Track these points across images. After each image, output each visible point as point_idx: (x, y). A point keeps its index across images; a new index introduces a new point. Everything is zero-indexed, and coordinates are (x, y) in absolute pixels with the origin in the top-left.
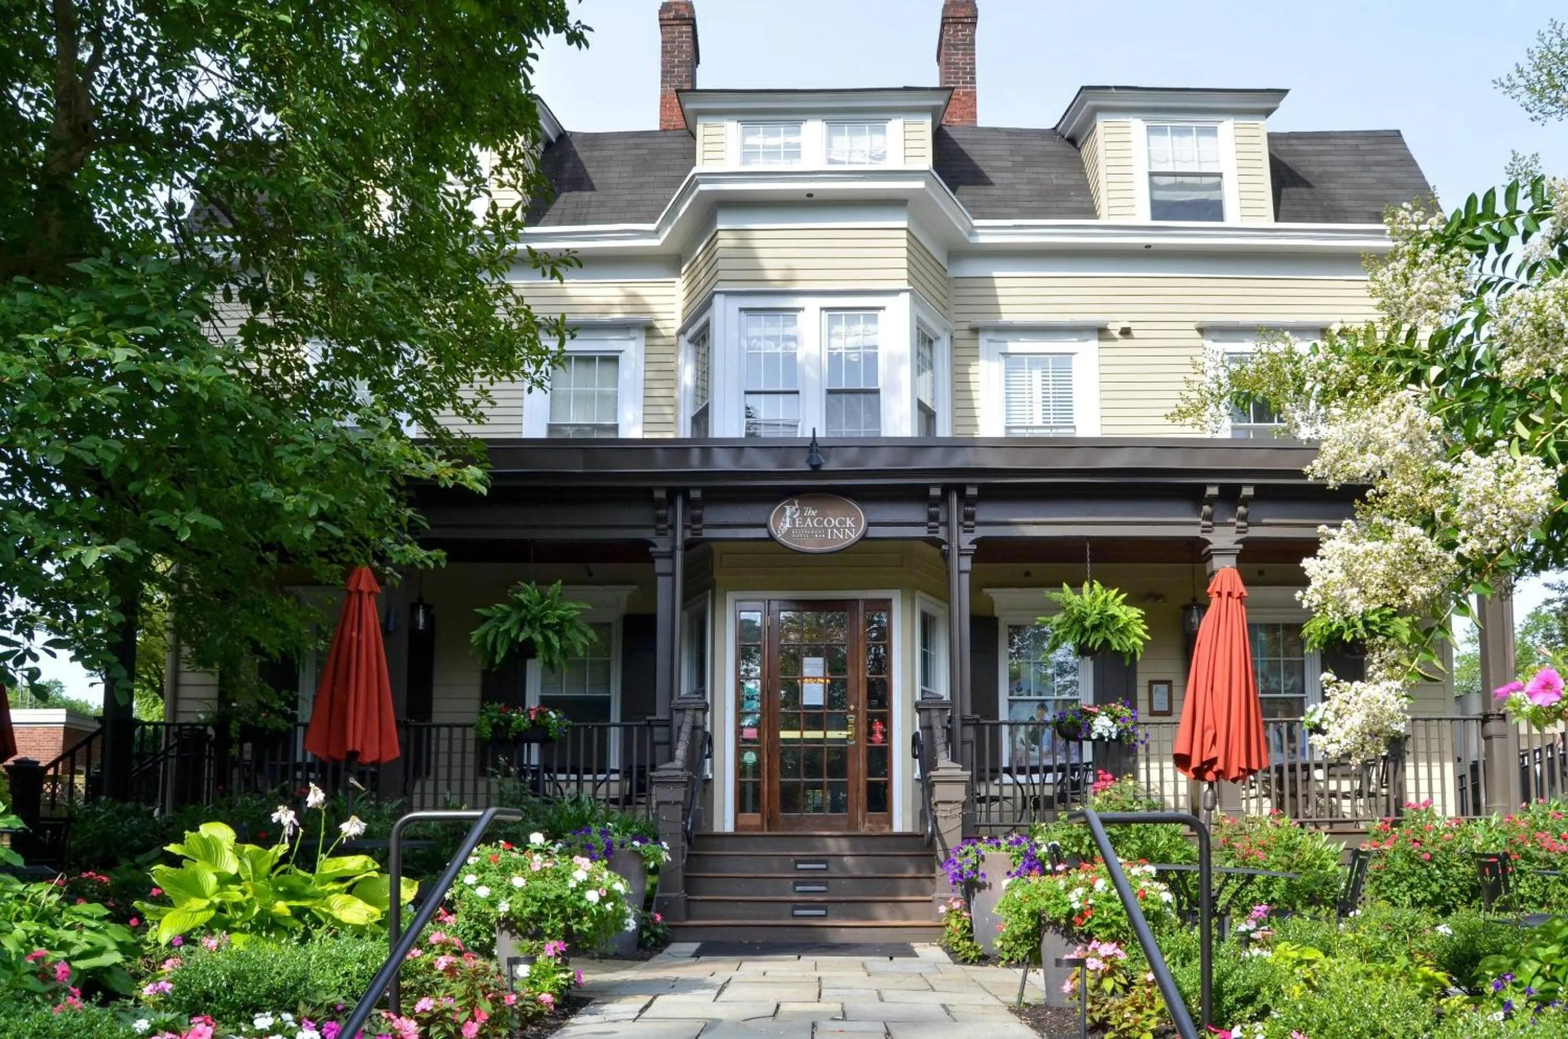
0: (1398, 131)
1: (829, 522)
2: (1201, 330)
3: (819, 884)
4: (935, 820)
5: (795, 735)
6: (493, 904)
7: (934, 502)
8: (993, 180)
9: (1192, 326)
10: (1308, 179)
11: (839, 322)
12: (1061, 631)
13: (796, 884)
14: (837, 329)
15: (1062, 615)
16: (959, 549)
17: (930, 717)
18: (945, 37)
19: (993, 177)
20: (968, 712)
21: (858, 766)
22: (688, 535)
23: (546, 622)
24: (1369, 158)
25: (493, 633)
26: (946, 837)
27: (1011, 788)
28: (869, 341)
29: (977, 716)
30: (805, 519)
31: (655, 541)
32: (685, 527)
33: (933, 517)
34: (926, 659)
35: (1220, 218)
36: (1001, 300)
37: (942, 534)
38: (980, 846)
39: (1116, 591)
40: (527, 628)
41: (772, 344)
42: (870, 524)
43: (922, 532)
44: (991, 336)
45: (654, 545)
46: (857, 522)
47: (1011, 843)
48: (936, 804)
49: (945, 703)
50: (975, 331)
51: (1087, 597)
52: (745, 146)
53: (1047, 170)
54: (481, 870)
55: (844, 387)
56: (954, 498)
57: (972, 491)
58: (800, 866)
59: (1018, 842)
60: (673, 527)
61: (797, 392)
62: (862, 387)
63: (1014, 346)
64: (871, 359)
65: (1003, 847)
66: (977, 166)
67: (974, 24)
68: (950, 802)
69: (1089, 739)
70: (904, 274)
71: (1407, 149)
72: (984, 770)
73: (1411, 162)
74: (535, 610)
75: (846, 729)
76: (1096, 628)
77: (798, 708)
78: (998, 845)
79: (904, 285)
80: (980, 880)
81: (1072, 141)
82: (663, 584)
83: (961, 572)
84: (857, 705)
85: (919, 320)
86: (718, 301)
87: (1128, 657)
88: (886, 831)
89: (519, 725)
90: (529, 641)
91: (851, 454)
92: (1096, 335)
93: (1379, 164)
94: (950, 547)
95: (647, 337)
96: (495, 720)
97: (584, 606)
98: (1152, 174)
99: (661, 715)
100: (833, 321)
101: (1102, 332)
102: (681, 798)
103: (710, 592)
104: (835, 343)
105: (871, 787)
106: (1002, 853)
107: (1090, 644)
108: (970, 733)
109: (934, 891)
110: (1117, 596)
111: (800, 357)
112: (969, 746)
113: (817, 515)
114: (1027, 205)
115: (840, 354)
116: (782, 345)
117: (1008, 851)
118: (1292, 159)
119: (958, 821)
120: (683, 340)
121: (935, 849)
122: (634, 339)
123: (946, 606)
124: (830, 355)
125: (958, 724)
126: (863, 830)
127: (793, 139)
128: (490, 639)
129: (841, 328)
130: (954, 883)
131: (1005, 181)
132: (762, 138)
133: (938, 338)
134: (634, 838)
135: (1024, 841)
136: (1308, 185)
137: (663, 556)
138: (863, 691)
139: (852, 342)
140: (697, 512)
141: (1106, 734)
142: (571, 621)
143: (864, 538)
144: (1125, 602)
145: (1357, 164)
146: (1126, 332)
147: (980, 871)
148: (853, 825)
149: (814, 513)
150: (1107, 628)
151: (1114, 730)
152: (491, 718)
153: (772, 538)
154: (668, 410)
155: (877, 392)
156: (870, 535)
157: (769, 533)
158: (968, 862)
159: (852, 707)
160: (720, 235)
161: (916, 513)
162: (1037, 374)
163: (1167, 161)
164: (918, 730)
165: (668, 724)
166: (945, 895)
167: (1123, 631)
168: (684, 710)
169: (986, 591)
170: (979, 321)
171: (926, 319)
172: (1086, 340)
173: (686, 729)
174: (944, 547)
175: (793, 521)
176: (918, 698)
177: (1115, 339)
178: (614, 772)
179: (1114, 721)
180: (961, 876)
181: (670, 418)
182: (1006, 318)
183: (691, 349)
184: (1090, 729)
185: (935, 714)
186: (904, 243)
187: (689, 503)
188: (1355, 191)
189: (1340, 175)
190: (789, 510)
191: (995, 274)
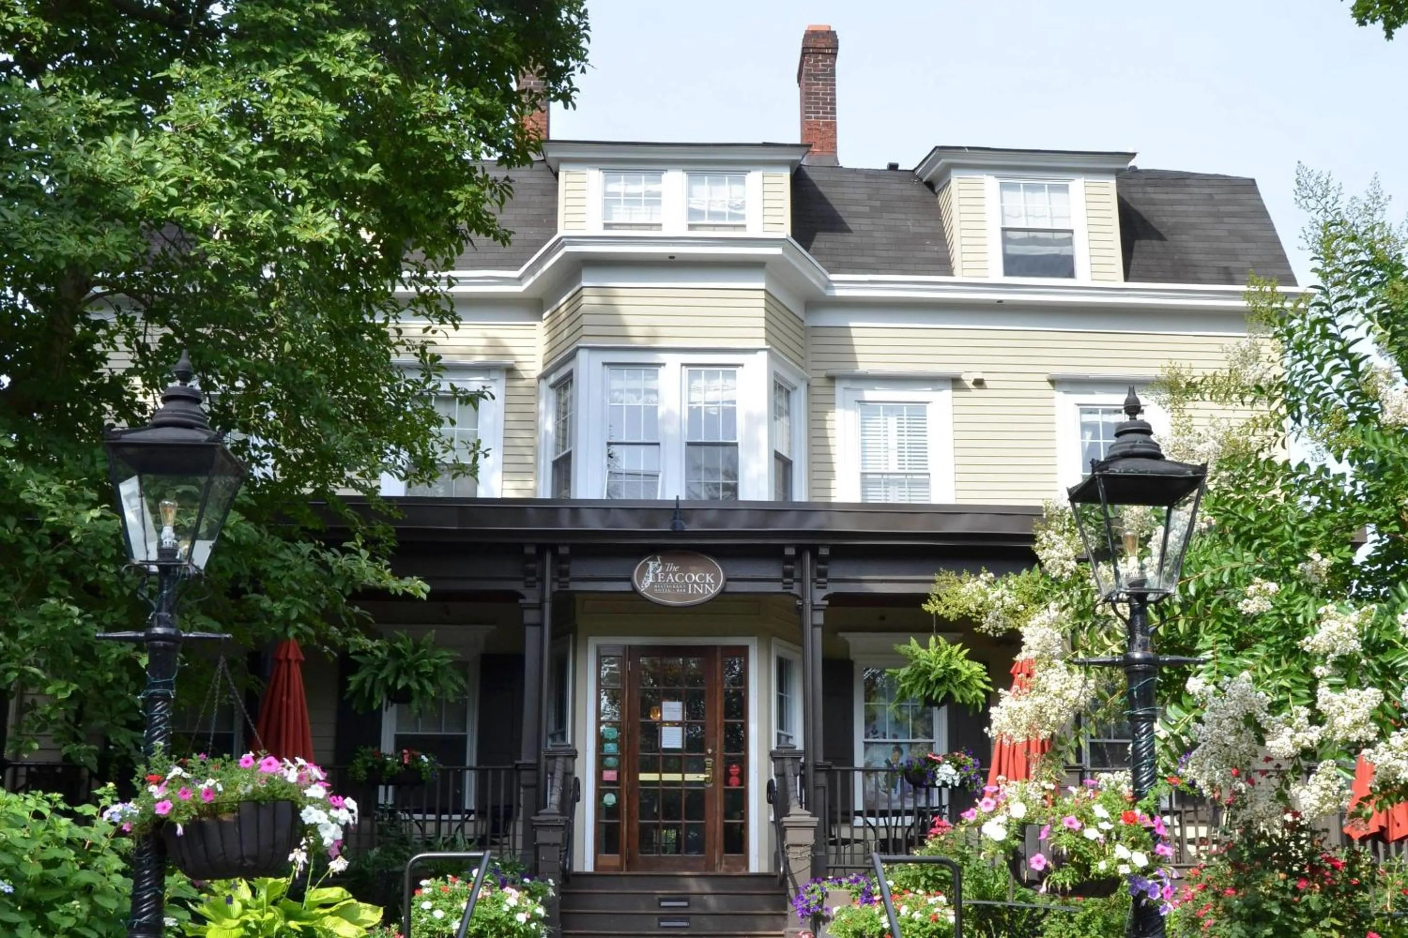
0: (1253, 180)
1: (690, 578)
2: (1052, 382)
3: (682, 920)
4: (787, 863)
5: (653, 777)
6: (446, 924)
7: (789, 560)
8: (851, 227)
9: (1044, 378)
10: (1162, 231)
11: (700, 377)
12: (907, 684)
13: (661, 920)
14: (697, 383)
15: (909, 668)
16: (813, 605)
17: (783, 766)
18: (805, 67)
19: (852, 223)
20: (820, 760)
21: (716, 808)
22: (556, 587)
23: (422, 670)
24: (1222, 209)
25: (370, 680)
26: (796, 876)
27: (861, 830)
28: (727, 396)
29: (829, 763)
30: (667, 574)
31: (522, 592)
32: (553, 580)
33: (788, 574)
34: (782, 703)
35: (1071, 274)
36: (857, 349)
37: (796, 590)
38: (826, 884)
39: (960, 645)
40: (402, 676)
41: (634, 397)
42: (728, 580)
43: (777, 588)
44: (848, 384)
45: (523, 597)
46: (716, 578)
47: (851, 881)
48: (788, 847)
49: (800, 752)
50: (832, 379)
51: (933, 652)
52: (606, 194)
53: (904, 216)
54: (433, 898)
55: (703, 440)
56: (808, 557)
57: (824, 552)
58: (663, 904)
59: (857, 881)
60: (542, 580)
61: (658, 444)
62: (721, 441)
63: (869, 395)
64: (730, 414)
65: (844, 885)
66: (835, 211)
67: (835, 55)
68: (801, 845)
69: (935, 786)
70: (762, 333)
71: (1260, 200)
72: (836, 813)
73: (1263, 213)
74: (410, 658)
75: (704, 772)
76: (940, 681)
77: (658, 751)
78: (840, 883)
79: (762, 344)
80: (825, 914)
81: (930, 185)
82: (531, 634)
83: (814, 626)
84: (714, 748)
85: (776, 374)
86: (582, 355)
87: (972, 707)
88: (743, 872)
89: (393, 769)
90: (407, 688)
91: (711, 516)
92: (950, 385)
93: (1233, 215)
94: (804, 603)
95: (508, 379)
96: (370, 764)
97: (454, 654)
98: (1004, 230)
99: (526, 758)
100: (692, 376)
101: (956, 382)
102: (560, 841)
103: (571, 636)
104: (695, 397)
105: (728, 828)
106: (843, 890)
107: (934, 697)
108: (822, 779)
109: (786, 926)
110: (961, 650)
111: (661, 412)
112: (821, 791)
113: (679, 571)
114: (885, 254)
115: (700, 408)
116: (643, 397)
117: (849, 888)
118: (1147, 208)
119: (808, 863)
120: (544, 386)
121: (787, 889)
122: (494, 380)
123: (799, 648)
124: (690, 409)
125: (811, 770)
126: (720, 871)
127: (654, 188)
128: (367, 686)
129: (701, 383)
130: (803, 916)
131: (863, 228)
132: (622, 185)
133: (795, 388)
134: (523, 876)
135: (862, 880)
136: (1160, 237)
137: (531, 607)
138: (720, 735)
139: (711, 396)
140: (565, 566)
141: (949, 782)
142: (443, 668)
143: (722, 592)
144: (967, 657)
145: (1210, 214)
146: (979, 383)
147: (825, 906)
148: (710, 865)
149: (675, 569)
150: (951, 681)
151: (957, 778)
152: (366, 762)
153: (635, 591)
154: (528, 451)
155: (736, 445)
156: (729, 589)
157: (633, 586)
158: (814, 898)
159: (710, 751)
160: (585, 292)
161: (773, 570)
162: (893, 421)
163: (1020, 216)
164: (774, 778)
165: (535, 768)
166: (796, 929)
167: (966, 684)
168: (555, 757)
169: (841, 634)
170: (836, 369)
171: (782, 373)
172: (941, 390)
173: (558, 774)
174: (799, 603)
175: (656, 576)
176: (774, 748)
177: (968, 389)
178: (470, 812)
179: (957, 769)
180: (808, 910)
181: (530, 459)
182: (863, 368)
183: (552, 394)
184: (934, 777)
185: (788, 762)
186: (762, 303)
187: (558, 559)
188: (1206, 245)
189: (1193, 226)
190: (652, 565)
191: (851, 324)
